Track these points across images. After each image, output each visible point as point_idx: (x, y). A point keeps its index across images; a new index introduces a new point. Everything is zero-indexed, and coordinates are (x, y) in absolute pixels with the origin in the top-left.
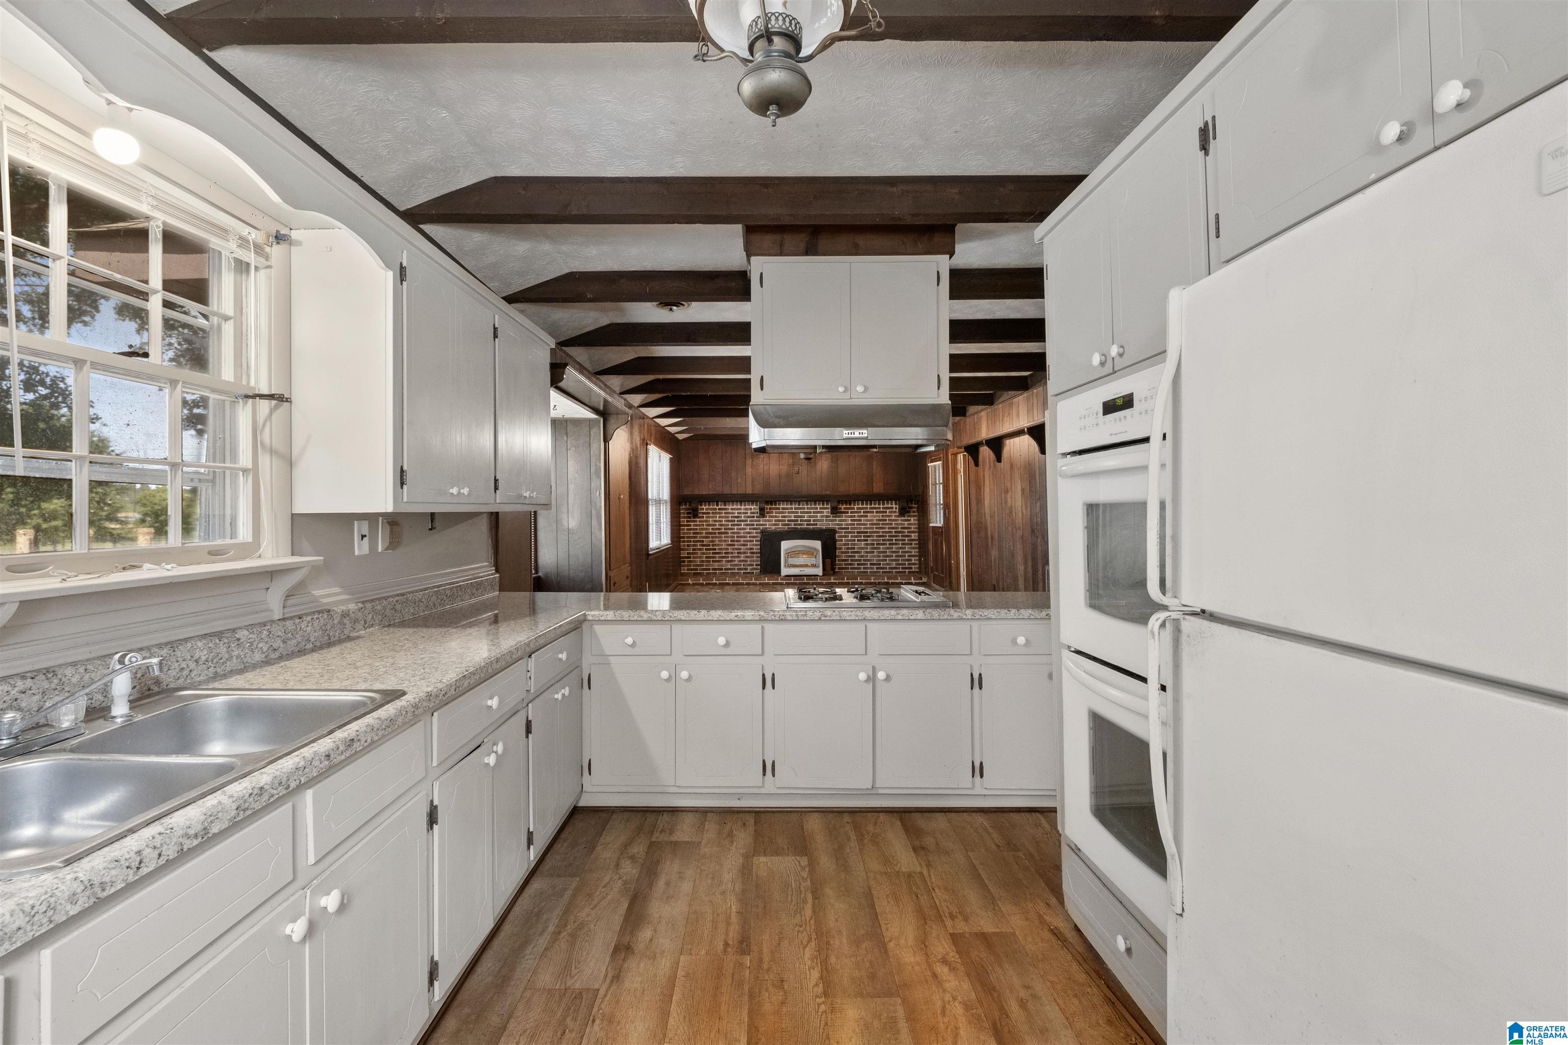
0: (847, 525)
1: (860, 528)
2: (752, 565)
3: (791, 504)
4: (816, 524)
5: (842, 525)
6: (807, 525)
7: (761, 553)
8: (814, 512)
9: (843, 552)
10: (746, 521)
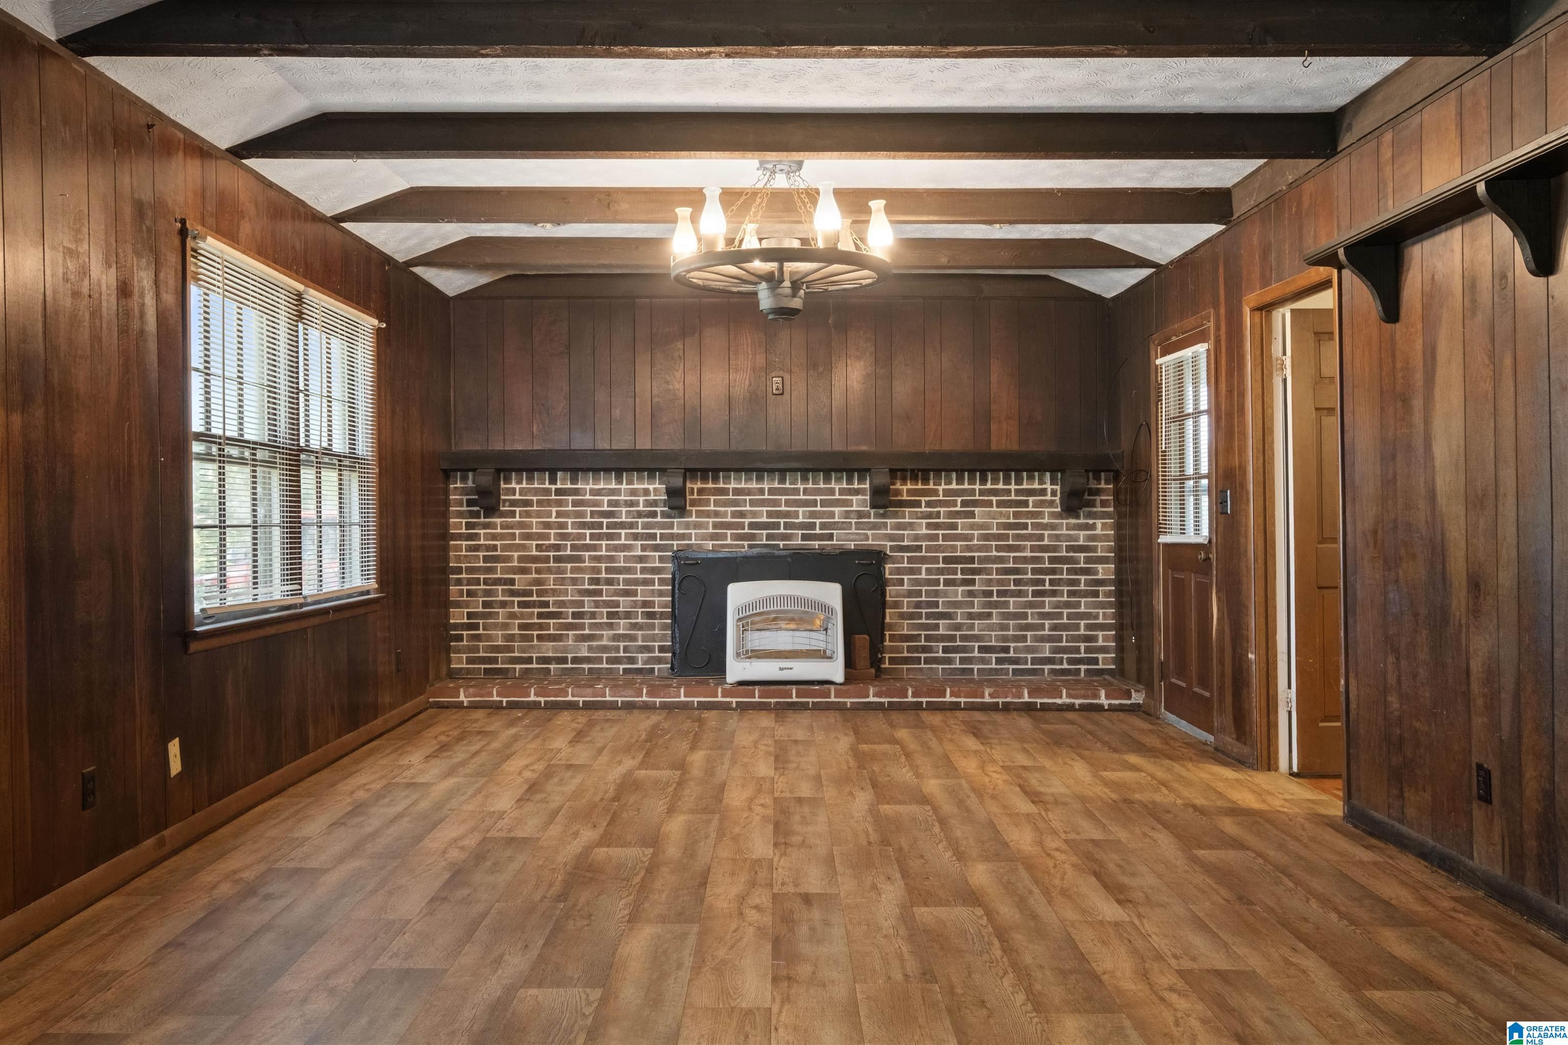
0: (917, 538)
1: (954, 549)
2: (649, 649)
3: (760, 479)
4: (830, 537)
5: (902, 538)
6: (805, 537)
7: (673, 615)
8: (824, 503)
9: (902, 616)
10: (632, 526)
